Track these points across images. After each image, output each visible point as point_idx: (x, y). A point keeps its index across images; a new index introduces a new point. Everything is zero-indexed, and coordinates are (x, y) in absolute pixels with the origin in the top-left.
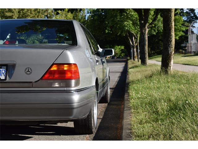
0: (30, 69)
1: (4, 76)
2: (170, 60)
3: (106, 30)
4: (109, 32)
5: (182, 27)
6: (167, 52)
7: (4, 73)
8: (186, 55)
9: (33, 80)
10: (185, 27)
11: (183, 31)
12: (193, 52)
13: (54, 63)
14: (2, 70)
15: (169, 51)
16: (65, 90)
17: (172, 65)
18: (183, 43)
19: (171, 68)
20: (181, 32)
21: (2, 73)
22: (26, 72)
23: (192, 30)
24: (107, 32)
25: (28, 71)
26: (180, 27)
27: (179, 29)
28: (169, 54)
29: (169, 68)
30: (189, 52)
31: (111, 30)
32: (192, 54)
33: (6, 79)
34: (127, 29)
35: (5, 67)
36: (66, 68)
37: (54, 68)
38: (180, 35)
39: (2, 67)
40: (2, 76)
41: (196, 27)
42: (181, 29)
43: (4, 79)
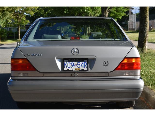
0: (107, 62)
1: (86, 67)
2: (146, 41)
3: (65, 11)
4: (67, 12)
5: (124, 9)
6: (143, 35)
7: (86, 65)
8: (128, 31)
9: (109, 71)
10: (127, 9)
11: (125, 12)
12: (134, 29)
13: (126, 57)
14: (84, 63)
15: (144, 34)
16: (133, 78)
17: (147, 45)
18: (123, 22)
19: (146, 47)
20: (123, 13)
21: (84, 65)
22: (104, 64)
23: (131, 11)
24: (65, 13)
25: (106, 64)
26: (123, 9)
27: (122, 11)
28: (144, 36)
29: (145, 47)
30: (130, 29)
31: (69, 11)
32: (133, 31)
33: (88, 70)
34: (86, 11)
35: (86, 60)
36: (134, 61)
37: (126, 61)
38: (123, 15)
39: (84, 60)
40: (84, 67)
41: (135, 9)
42: (123, 10)
43: (86, 69)
